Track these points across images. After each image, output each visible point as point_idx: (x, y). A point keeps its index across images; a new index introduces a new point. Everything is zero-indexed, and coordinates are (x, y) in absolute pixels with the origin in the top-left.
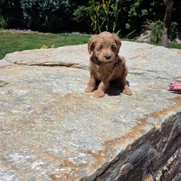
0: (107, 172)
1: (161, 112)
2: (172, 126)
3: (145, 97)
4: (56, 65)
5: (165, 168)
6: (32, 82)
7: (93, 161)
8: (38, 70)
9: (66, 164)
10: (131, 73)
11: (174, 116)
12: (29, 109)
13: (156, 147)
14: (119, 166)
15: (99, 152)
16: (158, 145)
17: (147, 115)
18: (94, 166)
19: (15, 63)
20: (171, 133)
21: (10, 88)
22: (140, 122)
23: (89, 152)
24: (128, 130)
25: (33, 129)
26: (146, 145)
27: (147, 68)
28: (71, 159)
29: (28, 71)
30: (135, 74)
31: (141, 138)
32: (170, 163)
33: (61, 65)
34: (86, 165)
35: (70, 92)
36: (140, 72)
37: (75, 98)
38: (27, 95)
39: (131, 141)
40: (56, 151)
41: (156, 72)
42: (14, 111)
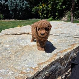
0: (39, 75)
1: (64, 51)
2: (69, 56)
3: (59, 45)
4: (22, 34)
5: (67, 73)
6: (11, 42)
7: (33, 71)
8: (14, 36)
9: (22, 73)
10: (54, 35)
11: (70, 52)
12: (10, 52)
13: (62, 65)
14: (44, 73)
15: (36, 67)
16: (63, 64)
17: (58, 52)
18: (33, 73)
19: (5, 34)
20: (69, 59)
21: (2, 45)
22: (54, 55)
23: (32, 68)
24: (49, 58)
25: (10, 60)
26: (57, 64)
27: (61, 33)
28: (24, 71)
29: (10, 37)
30: (56, 35)
31: (54, 62)
32: (69, 71)
33: (25, 34)
34: (30, 73)
35: (27, 45)
36: (58, 34)
37: (29, 47)
38: (9, 47)
39: (49, 63)
40: (19, 68)
41: (65, 34)
42: (3, 54)
